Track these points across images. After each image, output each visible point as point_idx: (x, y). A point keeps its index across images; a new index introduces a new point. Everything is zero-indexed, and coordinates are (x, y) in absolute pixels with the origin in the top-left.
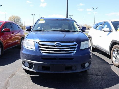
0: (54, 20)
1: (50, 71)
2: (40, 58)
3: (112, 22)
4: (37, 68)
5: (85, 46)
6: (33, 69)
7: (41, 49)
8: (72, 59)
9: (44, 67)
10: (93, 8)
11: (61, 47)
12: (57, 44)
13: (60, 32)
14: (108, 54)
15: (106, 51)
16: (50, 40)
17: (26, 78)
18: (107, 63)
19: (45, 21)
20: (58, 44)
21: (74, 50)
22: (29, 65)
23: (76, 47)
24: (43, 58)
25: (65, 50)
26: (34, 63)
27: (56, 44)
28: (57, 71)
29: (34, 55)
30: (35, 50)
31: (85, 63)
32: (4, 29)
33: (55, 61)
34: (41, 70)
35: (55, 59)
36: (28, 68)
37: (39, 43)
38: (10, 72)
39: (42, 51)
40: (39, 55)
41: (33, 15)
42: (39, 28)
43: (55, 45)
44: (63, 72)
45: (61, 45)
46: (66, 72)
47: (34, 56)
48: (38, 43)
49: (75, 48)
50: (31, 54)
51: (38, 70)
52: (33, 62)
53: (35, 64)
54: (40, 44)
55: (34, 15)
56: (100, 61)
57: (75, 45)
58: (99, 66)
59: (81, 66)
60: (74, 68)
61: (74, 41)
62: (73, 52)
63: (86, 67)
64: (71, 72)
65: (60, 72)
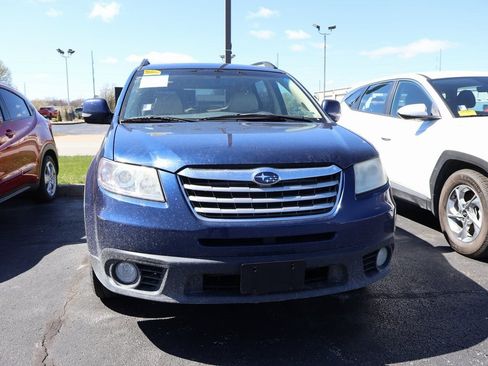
0: (207, 74)
1: (242, 295)
2: (195, 238)
3: (431, 81)
4: (182, 288)
6: (163, 293)
7: (193, 198)
8: (329, 236)
9: (211, 281)
10: (318, 27)
11: (279, 190)
12: (263, 177)
13: (244, 124)
16: (230, 161)
20: (265, 173)
21: (332, 200)
22: (143, 273)
23: (341, 183)
24: (204, 242)
25: (298, 198)
26: (166, 266)
27: (260, 174)
28: (270, 293)
29: (162, 227)
30: (166, 206)
31: (377, 252)
33: (261, 248)
34: (199, 295)
35: (259, 241)
36: (137, 288)
37: (180, 173)
39: (197, 209)
40: (187, 226)
41: (66, 54)
42: (148, 107)
43: (253, 179)
44: (297, 296)
45: (280, 179)
46: (306, 295)
47: (166, 231)
48: (176, 173)
49: (334, 189)
50: (148, 225)
51: (187, 293)
52: (160, 262)
54: (186, 180)
55: (71, 52)
57: (335, 177)
58: (403, 259)
59: (364, 262)
61: (330, 161)
63: (380, 267)
64: (326, 292)
65: (281, 298)
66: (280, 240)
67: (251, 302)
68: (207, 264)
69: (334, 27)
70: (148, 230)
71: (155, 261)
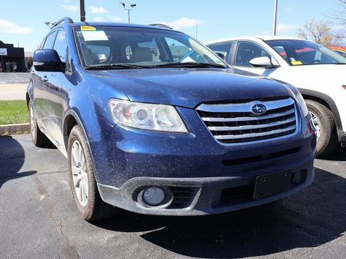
2: (220, 160)
6: (195, 208)
10: (124, 4)
12: (257, 108)
20: (259, 105)
21: (294, 123)
23: (295, 110)
24: (226, 162)
26: (199, 186)
27: (255, 106)
29: (193, 154)
35: (258, 158)
36: (168, 207)
39: (217, 137)
43: (251, 111)
45: (267, 109)
48: (194, 109)
49: (294, 115)
54: (201, 114)
61: (288, 94)
62: (295, 130)
68: (230, 180)
69: (135, 5)
71: (189, 183)
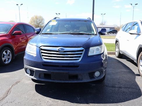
1: (52, 80)
2: (41, 64)
4: (38, 76)
5: (95, 52)
6: (34, 77)
7: (43, 54)
9: (46, 75)
10: (131, 4)
11: (64, 53)
12: (60, 50)
14: (135, 62)
15: (133, 58)
17: (31, 86)
18: (133, 73)
19: (57, 22)
20: (61, 49)
21: (80, 57)
22: (31, 72)
23: (83, 52)
24: (44, 65)
25: (69, 56)
26: (34, 70)
27: (59, 49)
28: (60, 80)
29: (34, 61)
30: (35, 55)
32: (14, 32)
33: (58, 68)
34: (42, 78)
35: (58, 66)
36: (30, 75)
37: (41, 48)
38: (16, 78)
39: (43, 57)
40: (39, 61)
42: (48, 30)
44: (67, 82)
45: (65, 50)
46: (70, 82)
47: (35, 62)
48: (39, 47)
49: (81, 54)
50: (32, 60)
51: (40, 77)
52: (33, 69)
53: (36, 71)
55: (59, 14)
56: (125, 70)
57: (82, 51)
59: (89, 75)
60: (79, 77)
61: (81, 46)
62: (79, 59)
63: (96, 77)
64: (76, 82)
65: (63, 82)
66: (63, 66)
67: (55, 82)
69: (137, 4)
70: (31, 61)
71: (32, 69)
